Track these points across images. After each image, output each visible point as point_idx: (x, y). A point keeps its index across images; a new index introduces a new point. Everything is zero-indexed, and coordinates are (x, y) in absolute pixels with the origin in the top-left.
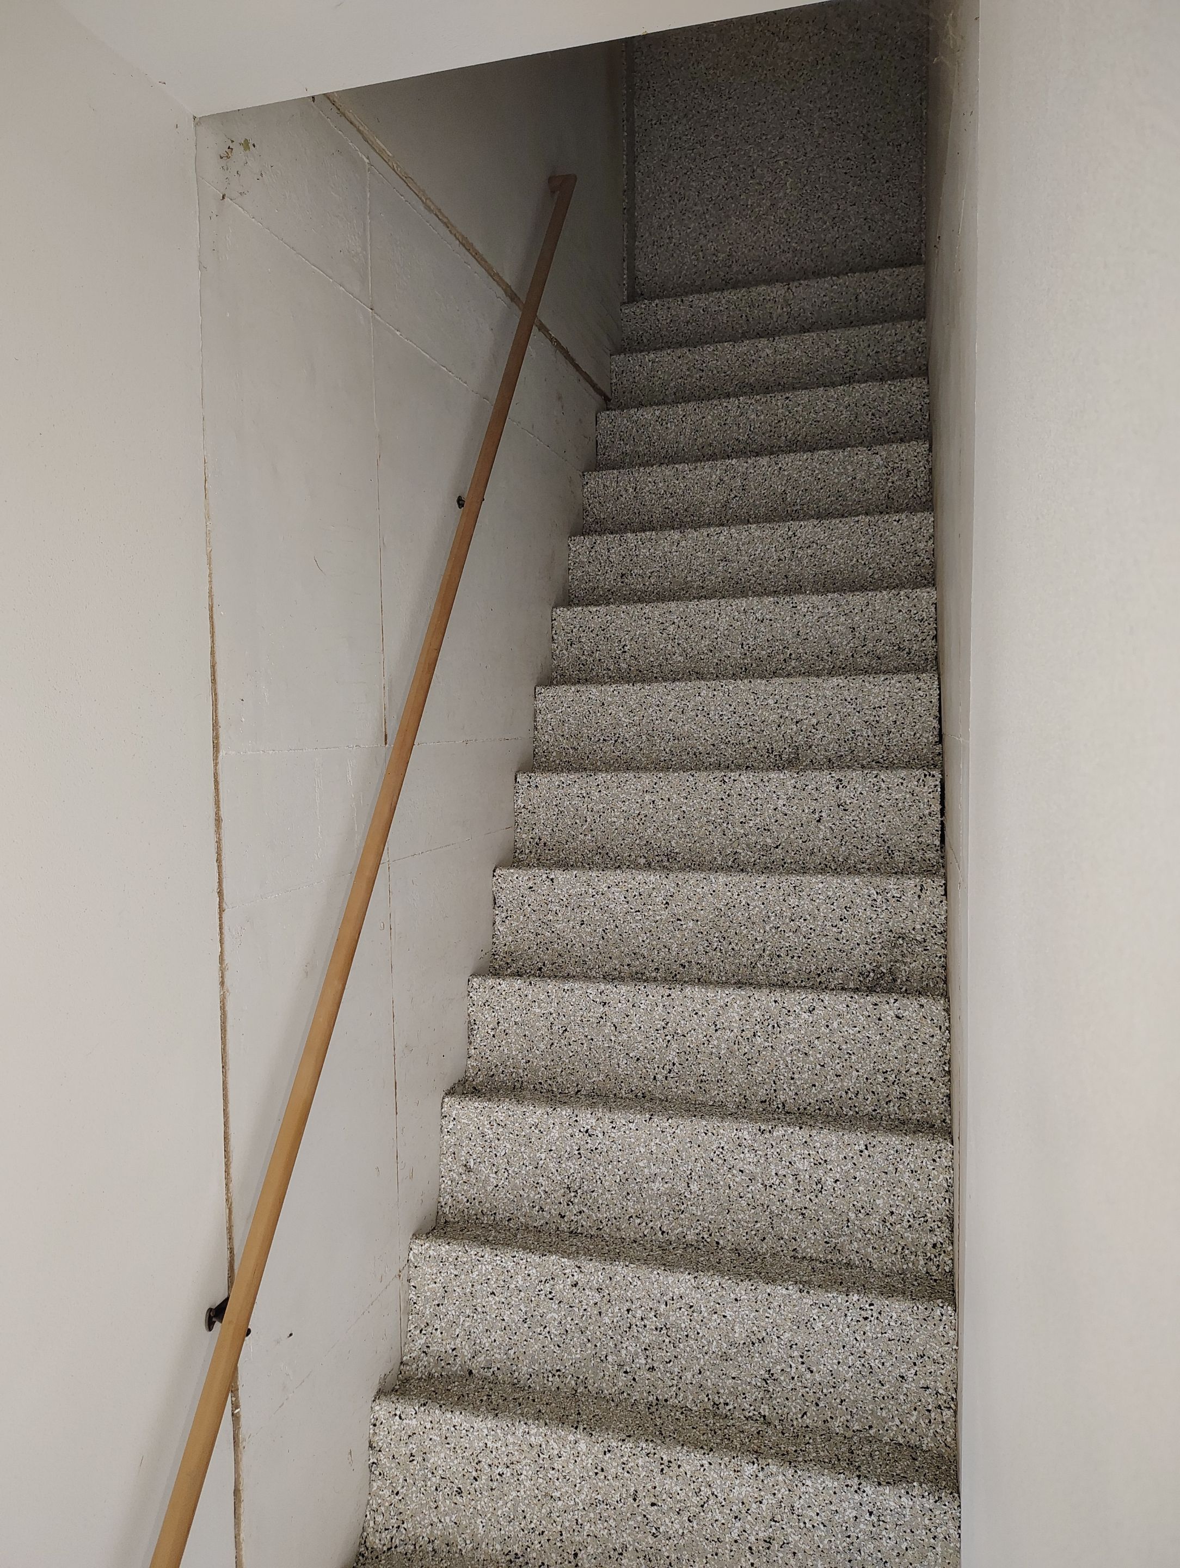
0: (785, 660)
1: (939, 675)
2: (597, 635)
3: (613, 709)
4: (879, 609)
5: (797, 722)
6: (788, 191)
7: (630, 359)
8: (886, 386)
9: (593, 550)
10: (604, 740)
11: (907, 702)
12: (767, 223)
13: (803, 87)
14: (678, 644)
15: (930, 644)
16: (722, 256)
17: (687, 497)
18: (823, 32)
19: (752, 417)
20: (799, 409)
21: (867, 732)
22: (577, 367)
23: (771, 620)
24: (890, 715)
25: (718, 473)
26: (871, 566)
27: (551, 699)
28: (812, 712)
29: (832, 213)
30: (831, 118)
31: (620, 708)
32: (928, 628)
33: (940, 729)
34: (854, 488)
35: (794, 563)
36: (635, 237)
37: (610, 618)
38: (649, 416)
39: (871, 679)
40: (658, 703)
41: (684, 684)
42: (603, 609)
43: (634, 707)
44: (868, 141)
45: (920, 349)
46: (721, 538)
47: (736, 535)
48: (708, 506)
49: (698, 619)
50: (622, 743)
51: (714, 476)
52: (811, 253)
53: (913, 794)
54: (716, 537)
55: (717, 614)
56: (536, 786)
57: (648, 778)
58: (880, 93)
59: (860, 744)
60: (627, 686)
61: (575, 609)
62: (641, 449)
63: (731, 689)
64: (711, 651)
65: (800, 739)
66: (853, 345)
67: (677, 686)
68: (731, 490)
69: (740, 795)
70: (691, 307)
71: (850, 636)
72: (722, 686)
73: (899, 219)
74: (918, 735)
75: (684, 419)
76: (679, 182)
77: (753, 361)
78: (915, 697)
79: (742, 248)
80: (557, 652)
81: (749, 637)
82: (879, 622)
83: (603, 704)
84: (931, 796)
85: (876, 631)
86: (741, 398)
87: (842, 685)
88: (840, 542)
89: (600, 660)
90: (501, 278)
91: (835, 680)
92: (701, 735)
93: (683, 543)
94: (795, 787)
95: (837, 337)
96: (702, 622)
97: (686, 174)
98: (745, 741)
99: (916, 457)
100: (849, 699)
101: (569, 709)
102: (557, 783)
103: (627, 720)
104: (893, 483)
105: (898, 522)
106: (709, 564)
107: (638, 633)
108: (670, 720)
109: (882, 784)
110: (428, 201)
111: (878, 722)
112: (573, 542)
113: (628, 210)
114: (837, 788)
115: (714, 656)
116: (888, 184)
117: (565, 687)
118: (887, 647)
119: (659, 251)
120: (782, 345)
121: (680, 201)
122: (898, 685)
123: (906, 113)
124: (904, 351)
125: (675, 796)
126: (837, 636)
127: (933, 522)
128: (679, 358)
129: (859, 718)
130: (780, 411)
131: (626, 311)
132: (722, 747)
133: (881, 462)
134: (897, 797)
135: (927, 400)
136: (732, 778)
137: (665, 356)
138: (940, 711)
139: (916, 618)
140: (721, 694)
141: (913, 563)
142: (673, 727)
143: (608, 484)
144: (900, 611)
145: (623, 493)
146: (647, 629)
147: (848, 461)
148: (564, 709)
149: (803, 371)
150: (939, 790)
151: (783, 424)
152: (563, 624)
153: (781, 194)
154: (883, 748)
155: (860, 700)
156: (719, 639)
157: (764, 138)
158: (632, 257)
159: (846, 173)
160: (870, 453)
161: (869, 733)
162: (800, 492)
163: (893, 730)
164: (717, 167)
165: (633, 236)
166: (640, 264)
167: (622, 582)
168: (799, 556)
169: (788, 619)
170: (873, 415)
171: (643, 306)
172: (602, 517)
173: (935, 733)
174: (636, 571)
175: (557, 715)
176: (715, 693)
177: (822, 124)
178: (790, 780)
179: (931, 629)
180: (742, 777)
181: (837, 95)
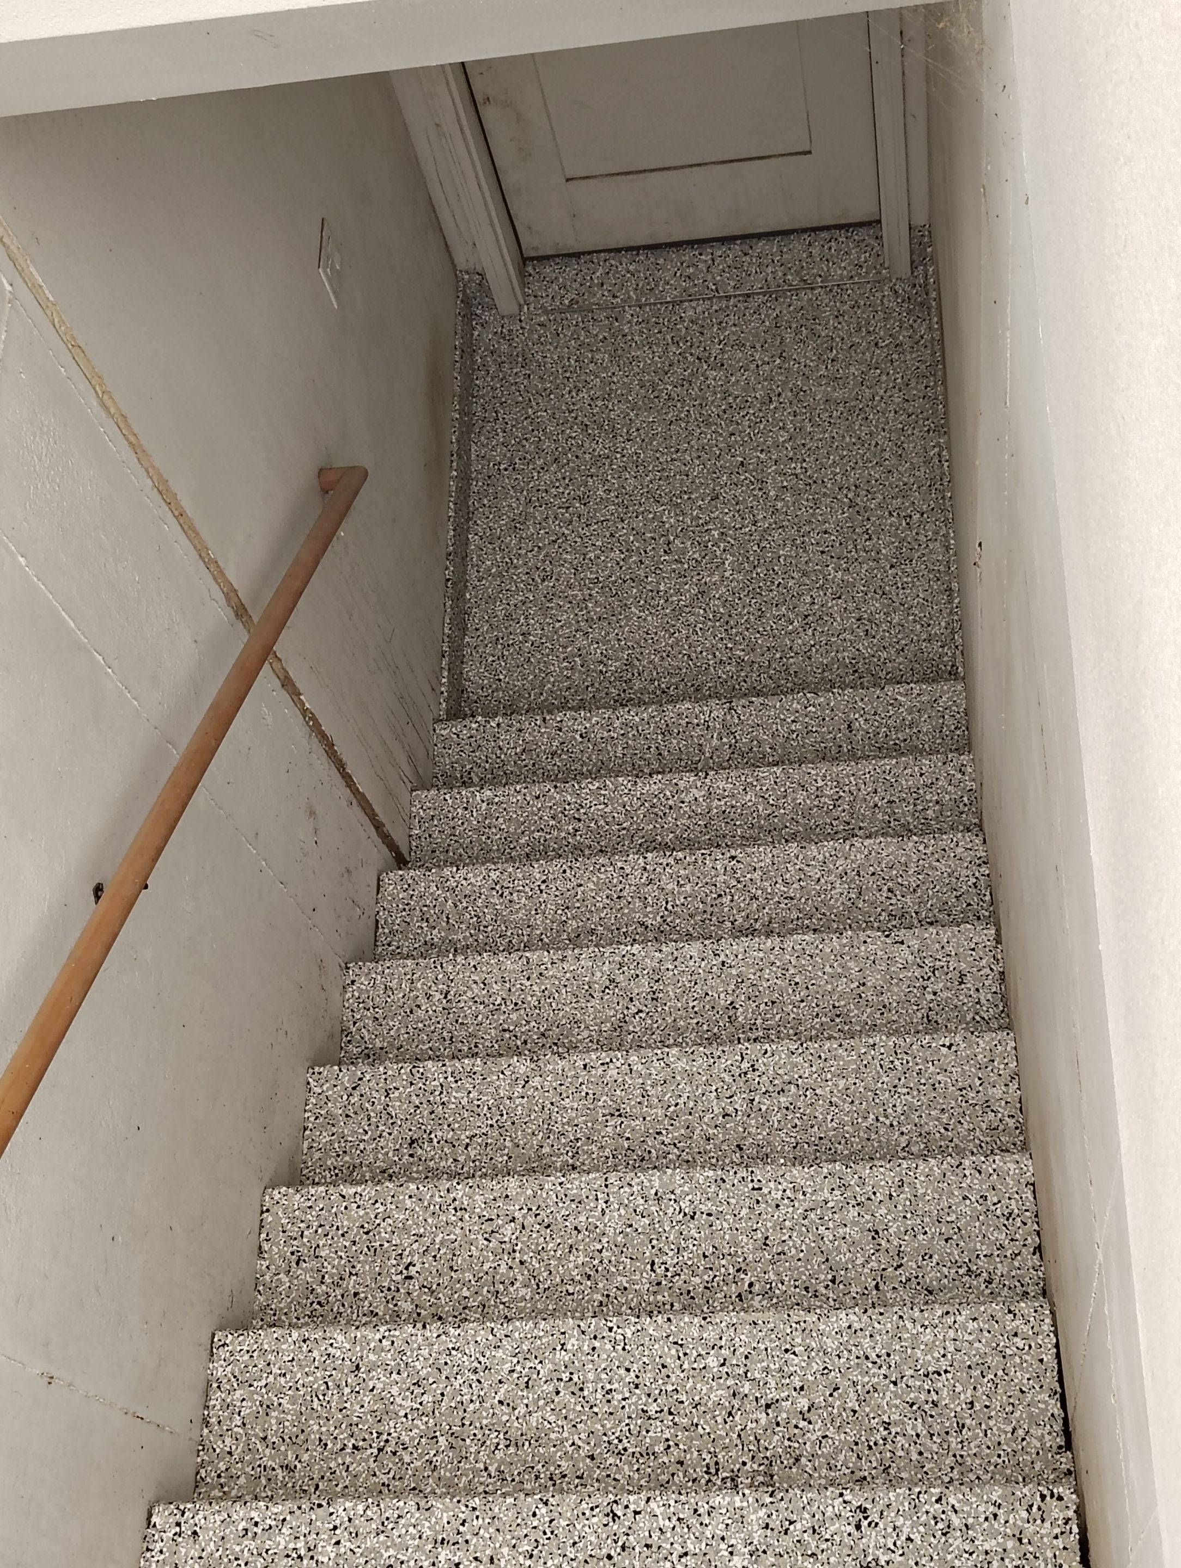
0: (739, 1296)
1: (1052, 1304)
2: (354, 1243)
3: (378, 1380)
4: (925, 1194)
5: (768, 1406)
6: (727, 574)
7: (447, 797)
8: (911, 844)
9: (357, 1093)
10: (355, 1447)
11: (994, 1360)
12: (692, 619)
13: (748, 430)
14: (522, 1263)
15: (1030, 1264)
16: (614, 665)
17: (546, 1012)
18: (778, 361)
19: (670, 887)
20: (756, 875)
21: (914, 1428)
22: (347, 778)
23: (709, 1215)
24: (959, 1388)
25: (605, 968)
26: (904, 1129)
27: (246, 1357)
28: (798, 1385)
29: (802, 609)
30: (796, 475)
31: (394, 1376)
32: (1025, 1234)
33: (1066, 1421)
34: (863, 1002)
35: (753, 1122)
36: (465, 629)
37: (382, 1209)
38: (478, 881)
39: (917, 1314)
40: (476, 1364)
41: (531, 1324)
42: (368, 1191)
43: (423, 1373)
44: (857, 508)
45: (965, 799)
46: (610, 1072)
47: (640, 1067)
48: (587, 1027)
49: (563, 1212)
50: (394, 1453)
51: (599, 974)
52: (770, 665)
53: (1020, 1540)
54: (600, 1071)
55: (601, 1204)
56: (195, 1533)
57: (447, 1509)
58: (873, 443)
59: (900, 1453)
60: (409, 1329)
61: (313, 1191)
62: (461, 937)
63: (629, 1335)
64: (589, 1277)
65: (775, 1442)
66: (846, 788)
67: (516, 1329)
68: (631, 1000)
69: (647, 1546)
70: (560, 730)
71: (870, 1249)
72: (611, 1329)
73: (915, 621)
74: (1021, 1432)
75: (543, 887)
76: (543, 553)
77: (671, 808)
78: (1009, 1352)
79: (650, 653)
80: (267, 1278)
81: (666, 1249)
82: (927, 1220)
83: (358, 1367)
84: (1060, 1543)
85: (921, 1237)
86: (649, 855)
87: (856, 1326)
88: (842, 1083)
89: (356, 1294)
90: (221, 572)
91: (843, 1315)
92: (565, 1435)
93: (536, 1082)
94: (767, 1526)
95: (818, 773)
96: (571, 1218)
97: (555, 541)
98: (659, 1448)
99: (973, 950)
100: (873, 1356)
101: (282, 1380)
102: (242, 1525)
103: (408, 1404)
104: (935, 994)
105: (949, 1047)
106: (585, 1122)
107: (438, 1240)
108: (501, 1402)
109: (954, 1517)
110: (105, 397)
111: (935, 1404)
112: (316, 1076)
113: (454, 584)
114: (858, 1527)
115: (594, 1289)
116: (893, 571)
117: (278, 1332)
118: (945, 1270)
119: (506, 653)
120: (722, 784)
121: (543, 580)
122: (971, 1326)
123: (917, 474)
124: (937, 802)
125: (505, 1550)
126: (844, 1248)
127: (1015, 1048)
128: (538, 797)
129: (896, 1395)
130: (721, 878)
131: (443, 732)
132: (611, 1460)
133: (911, 958)
134: (987, 1547)
135: (983, 870)
136: (632, 1507)
137: (513, 795)
138: (1061, 1381)
139: (999, 1212)
140: (608, 1346)
141: (984, 1126)
142: (505, 1418)
143: (394, 984)
144: (965, 1198)
145: (422, 1001)
146: (458, 1231)
147: (848, 954)
148: (271, 1378)
149: (761, 827)
150: (1075, 1530)
151: (726, 900)
152: (284, 1221)
153: (716, 578)
154: (950, 1461)
155: (895, 1358)
156: (605, 1253)
157: (686, 497)
158: (457, 658)
159: (823, 552)
160: (888, 940)
161: (920, 1428)
162: (762, 1006)
163: (968, 1422)
164: (608, 534)
165: (461, 625)
166: (473, 671)
167: (411, 1156)
168: (764, 1108)
169: (744, 1212)
170: (890, 890)
171: (474, 726)
172: (379, 1045)
173: (1056, 1428)
174: (439, 1134)
175: (253, 1393)
176: (597, 1344)
177: (782, 482)
178: (755, 1511)
179: (1029, 1234)
180: (652, 1504)
181: (803, 445)
